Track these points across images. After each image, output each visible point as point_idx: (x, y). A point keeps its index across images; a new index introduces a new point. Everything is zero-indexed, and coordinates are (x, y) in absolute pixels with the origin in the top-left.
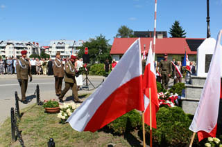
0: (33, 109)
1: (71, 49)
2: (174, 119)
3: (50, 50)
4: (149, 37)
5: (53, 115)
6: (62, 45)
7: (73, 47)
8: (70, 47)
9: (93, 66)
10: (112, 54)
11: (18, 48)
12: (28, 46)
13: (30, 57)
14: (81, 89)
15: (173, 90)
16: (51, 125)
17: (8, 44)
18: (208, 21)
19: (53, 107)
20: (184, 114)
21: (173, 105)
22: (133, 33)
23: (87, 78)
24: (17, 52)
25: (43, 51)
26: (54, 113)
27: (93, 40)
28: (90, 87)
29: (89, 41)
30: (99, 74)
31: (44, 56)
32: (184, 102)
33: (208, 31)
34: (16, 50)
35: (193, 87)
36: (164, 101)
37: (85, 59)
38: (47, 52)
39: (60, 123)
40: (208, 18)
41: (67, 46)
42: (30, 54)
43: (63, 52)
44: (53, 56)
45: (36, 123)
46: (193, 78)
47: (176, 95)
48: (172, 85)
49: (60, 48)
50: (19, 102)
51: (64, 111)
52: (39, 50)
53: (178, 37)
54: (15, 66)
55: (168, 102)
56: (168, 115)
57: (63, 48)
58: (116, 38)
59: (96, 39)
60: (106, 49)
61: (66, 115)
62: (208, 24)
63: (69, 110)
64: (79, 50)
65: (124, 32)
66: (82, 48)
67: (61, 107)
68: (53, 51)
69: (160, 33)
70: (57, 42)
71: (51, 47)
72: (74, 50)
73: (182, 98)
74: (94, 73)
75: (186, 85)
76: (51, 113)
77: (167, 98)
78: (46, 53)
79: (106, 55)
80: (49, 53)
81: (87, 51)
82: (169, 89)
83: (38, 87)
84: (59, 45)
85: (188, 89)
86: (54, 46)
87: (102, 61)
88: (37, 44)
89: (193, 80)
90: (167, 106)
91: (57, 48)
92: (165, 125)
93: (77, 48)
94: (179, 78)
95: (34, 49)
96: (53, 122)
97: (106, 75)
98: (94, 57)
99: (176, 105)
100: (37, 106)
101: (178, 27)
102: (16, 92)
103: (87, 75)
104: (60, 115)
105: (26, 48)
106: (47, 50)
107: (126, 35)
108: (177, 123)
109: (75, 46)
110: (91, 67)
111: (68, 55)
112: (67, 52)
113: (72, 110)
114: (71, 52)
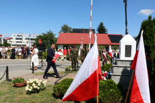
1: (27, 40)
2: (109, 88)
3: (11, 40)
5: (20, 88)
6: (21, 37)
7: (28, 39)
8: (26, 39)
10: (58, 44)
16: (20, 96)
18: (126, 24)
19: (20, 82)
20: (115, 84)
22: (72, 30)
23: (42, 61)
25: (5, 41)
26: (21, 87)
27: (44, 34)
31: (6, 45)
32: (112, 77)
33: (126, 30)
35: (118, 66)
38: (8, 42)
39: (27, 94)
40: (126, 22)
41: (24, 38)
43: (21, 42)
44: (13, 45)
45: (8, 95)
47: (106, 72)
49: (19, 39)
51: (31, 85)
52: (2, 40)
53: (102, 33)
55: (102, 77)
56: (105, 85)
57: (21, 39)
58: (60, 33)
59: (46, 33)
61: (32, 88)
62: (126, 26)
63: (34, 84)
64: (34, 41)
65: (65, 29)
66: (37, 40)
67: (28, 82)
68: (14, 42)
70: (16, 35)
71: (12, 38)
72: (30, 41)
73: (111, 74)
75: (113, 65)
76: (19, 87)
80: (10, 43)
81: (40, 42)
83: (7, 67)
84: (18, 37)
85: (115, 68)
86: (14, 37)
88: (1, 36)
89: (118, 62)
91: (17, 39)
92: (104, 92)
93: (31, 39)
96: (22, 94)
106: (8, 40)
107: (66, 31)
108: (111, 90)
109: (30, 38)
110: (43, 53)
111: (25, 44)
112: (24, 42)
113: (37, 84)
114: (27, 42)
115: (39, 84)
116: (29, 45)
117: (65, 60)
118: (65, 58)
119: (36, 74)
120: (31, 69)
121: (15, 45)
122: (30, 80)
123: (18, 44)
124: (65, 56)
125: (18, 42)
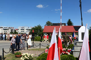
0: (10, 56)
1: (27, 30)
3: (18, 30)
4: (58, 25)
5: (18, 58)
7: (28, 30)
8: (26, 30)
10: (44, 33)
11: (5, 30)
12: (9, 29)
13: (10, 33)
14: (31, 47)
15: (69, 47)
17: (1, 28)
18: (82, 20)
19: (19, 55)
21: (69, 54)
22: (52, 24)
23: (33, 42)
24: (5, 31)
25: (15, 31)
27: (36, 27)
28: (35, 46)
29: (34, 27)
30: (38, 40)
31: (16, 33)
32: (74, 52)
33: (82, 23)
34: (4, 30)
35: (77, 46)
36: (65, 52)
37: (33, 34)
38: (17, 31)
40: (82, 18)
41: (25, 29)
42: (10, 32)
43: (23, 31)
46: (77, 42)
47: (70, 49)
48: (69, 45)
50: (4, 53)
51: (24, 56)
53: (70, 25)
54: (3, 37)
55: (67, 52)
58: (45, 26)
59: (37, 26)
60: (41, 30)
61: (24, 58)
62: (82, 21)
63: (25, 56)
64: (30, 31)
65: (48, 24)
67: (22, 55)
68: (20, 31)
69: (63, 24)
70: (21, 28)
71: (19, 29)
72: (28, 31)
73: (73, 51)
74: (36, 40)
75: (74, 45)
77: (67, 50)
79: (41, 33)
80: (18, 32)
81: (33, 31)
82: (67, 47)
84: (22, 29)
85: (75, 47)
86: (20, 29)
87: (39, 35)
88: (13, 28)
90: (67, 54)
91: (21, 30)
94: (71, 42)
95: (11, 30)
97: (41, 41)
98: (36, 33)
99: (70, 53)
100: (12, 54)
101: (70, 21)
102: (3, 48)
103: (33, 41)
104: (22, 58)
105: (8, 30)
109: (28, 29)
111: (26, 33)
112: (25, 31)
113: (27, 56)
114: (27, 31)
115: (29, 56)
116: (28, 33)
117: (48, 42)
118: (47, 40)
119: (29, 50)
120: (27, 47)
121: (20, 33)
122: (24, 53)
124: (48, 39)
125: (22, 31)
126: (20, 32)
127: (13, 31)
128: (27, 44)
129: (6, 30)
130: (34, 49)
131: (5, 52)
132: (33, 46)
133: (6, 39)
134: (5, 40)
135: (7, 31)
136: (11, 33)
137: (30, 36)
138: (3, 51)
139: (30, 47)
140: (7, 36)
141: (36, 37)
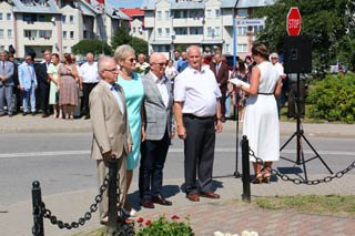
1: (228, 19)
3: (149, 21)
7: (235, 11)
8: (224, 11)
9: (321, 84)
11: (31, 17)
12: (67, 10)
13: (75, 49)
23: (299, 133)
24: (28, 34)
25: (121, 29)
28: (314, 171)
34: (23, 25)
41: (211, 6)
42: (76, 40)
43: (197, 30)
44: (159, 48)
50: (46, 221)
52: (108, 23)
57: (198, 13)
64: (262, 22)
66: (273, 13)
68: (161, 29)
71: (151, 13)
74: (325, 113)
78: (135, 34)
80: (145, 36)
81: (297, 22)
86: (164, 7)
91: (176, 13)
93: (252, 12)
95: (87, 19)
102: (36, 185)
105: (60, 17)
106: (136, 24)
110: (312, 89)
111: (216, 41)
112: (215, 27)
114: (230, 29)
116: (240, 46)
119: (263, 205)
120: (236, 175)
121: (168, 47)
123: (181, 39)
125: (181, 31)
126: (165, 39)
127: (102, 27)
128: (245, 143)
129: (38, 26)
130: (313, 199)
131: (54, 220)
132: (296, 171)
133: (52, 100)
134: (45, 108)
135: (45, 34)
136: (91, 46)
137: (271, 71)
138: (40, 211)
139: (269, 172)
140: (55, 77)
141: (321, 76)
